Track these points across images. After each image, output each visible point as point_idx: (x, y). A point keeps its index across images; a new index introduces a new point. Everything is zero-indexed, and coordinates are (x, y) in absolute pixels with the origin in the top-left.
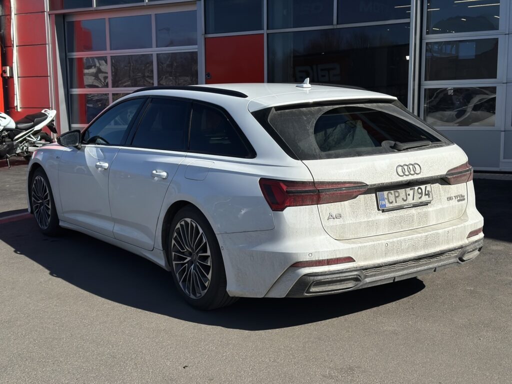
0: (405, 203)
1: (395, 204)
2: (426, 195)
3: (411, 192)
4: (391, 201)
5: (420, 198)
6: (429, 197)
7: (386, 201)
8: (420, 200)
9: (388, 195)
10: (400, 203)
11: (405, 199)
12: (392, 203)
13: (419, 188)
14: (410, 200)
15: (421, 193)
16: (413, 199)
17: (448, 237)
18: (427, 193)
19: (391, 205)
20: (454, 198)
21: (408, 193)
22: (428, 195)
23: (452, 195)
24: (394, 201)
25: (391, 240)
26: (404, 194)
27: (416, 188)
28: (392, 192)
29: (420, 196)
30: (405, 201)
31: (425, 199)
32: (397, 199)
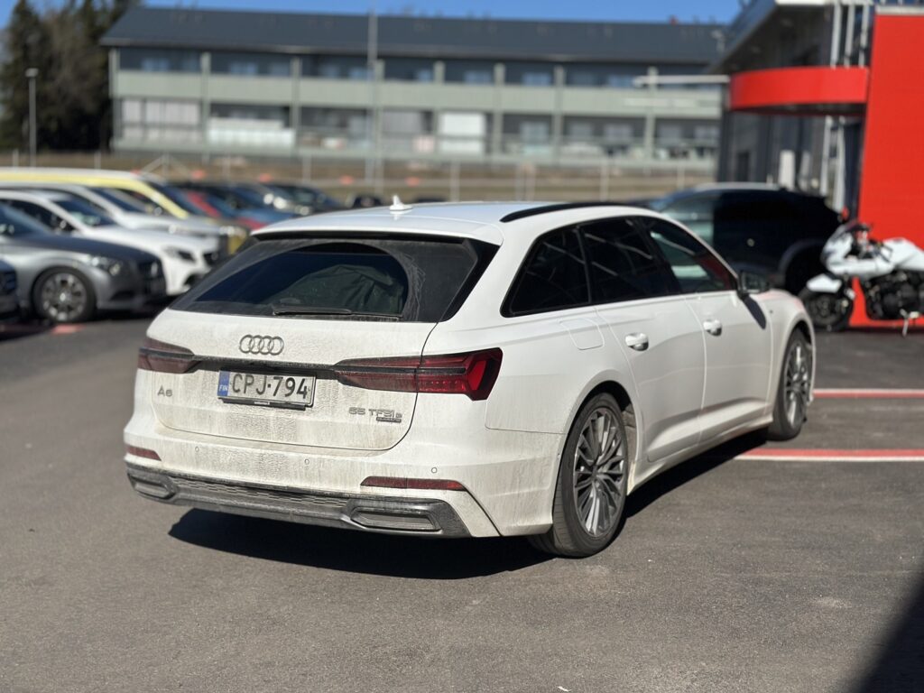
0: (259, 397)
1: (242, 395)
2: (299, 392)
3: (274, 383)
4: (236, 388)
5: (287, 395)
6: (304, 397)
7: (230, 387)
8: (287, 399)
9: (235, 378)
10: (251, 394)
11: (260, 390)
12: (237, 391)
13: (289, 380)
14: (269, 395)
15: (292, 388)
16: (275, 395)
17: (307, 468)
18: (302, 390)
19: (236, 395)
20: (368, 413)
21: (268, 383)
22: (304, 393)
23: (363, 407)
24: (242, 390)
25: (204, 445)
26: (262, 383)
27: (286, 378)
28: (244, 375)
29: (288, 391)
30: (260, 393)
31: (295, 398)
32: (248, 387)
